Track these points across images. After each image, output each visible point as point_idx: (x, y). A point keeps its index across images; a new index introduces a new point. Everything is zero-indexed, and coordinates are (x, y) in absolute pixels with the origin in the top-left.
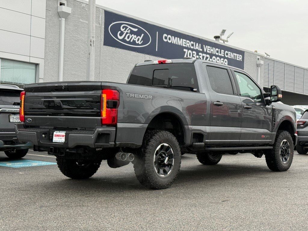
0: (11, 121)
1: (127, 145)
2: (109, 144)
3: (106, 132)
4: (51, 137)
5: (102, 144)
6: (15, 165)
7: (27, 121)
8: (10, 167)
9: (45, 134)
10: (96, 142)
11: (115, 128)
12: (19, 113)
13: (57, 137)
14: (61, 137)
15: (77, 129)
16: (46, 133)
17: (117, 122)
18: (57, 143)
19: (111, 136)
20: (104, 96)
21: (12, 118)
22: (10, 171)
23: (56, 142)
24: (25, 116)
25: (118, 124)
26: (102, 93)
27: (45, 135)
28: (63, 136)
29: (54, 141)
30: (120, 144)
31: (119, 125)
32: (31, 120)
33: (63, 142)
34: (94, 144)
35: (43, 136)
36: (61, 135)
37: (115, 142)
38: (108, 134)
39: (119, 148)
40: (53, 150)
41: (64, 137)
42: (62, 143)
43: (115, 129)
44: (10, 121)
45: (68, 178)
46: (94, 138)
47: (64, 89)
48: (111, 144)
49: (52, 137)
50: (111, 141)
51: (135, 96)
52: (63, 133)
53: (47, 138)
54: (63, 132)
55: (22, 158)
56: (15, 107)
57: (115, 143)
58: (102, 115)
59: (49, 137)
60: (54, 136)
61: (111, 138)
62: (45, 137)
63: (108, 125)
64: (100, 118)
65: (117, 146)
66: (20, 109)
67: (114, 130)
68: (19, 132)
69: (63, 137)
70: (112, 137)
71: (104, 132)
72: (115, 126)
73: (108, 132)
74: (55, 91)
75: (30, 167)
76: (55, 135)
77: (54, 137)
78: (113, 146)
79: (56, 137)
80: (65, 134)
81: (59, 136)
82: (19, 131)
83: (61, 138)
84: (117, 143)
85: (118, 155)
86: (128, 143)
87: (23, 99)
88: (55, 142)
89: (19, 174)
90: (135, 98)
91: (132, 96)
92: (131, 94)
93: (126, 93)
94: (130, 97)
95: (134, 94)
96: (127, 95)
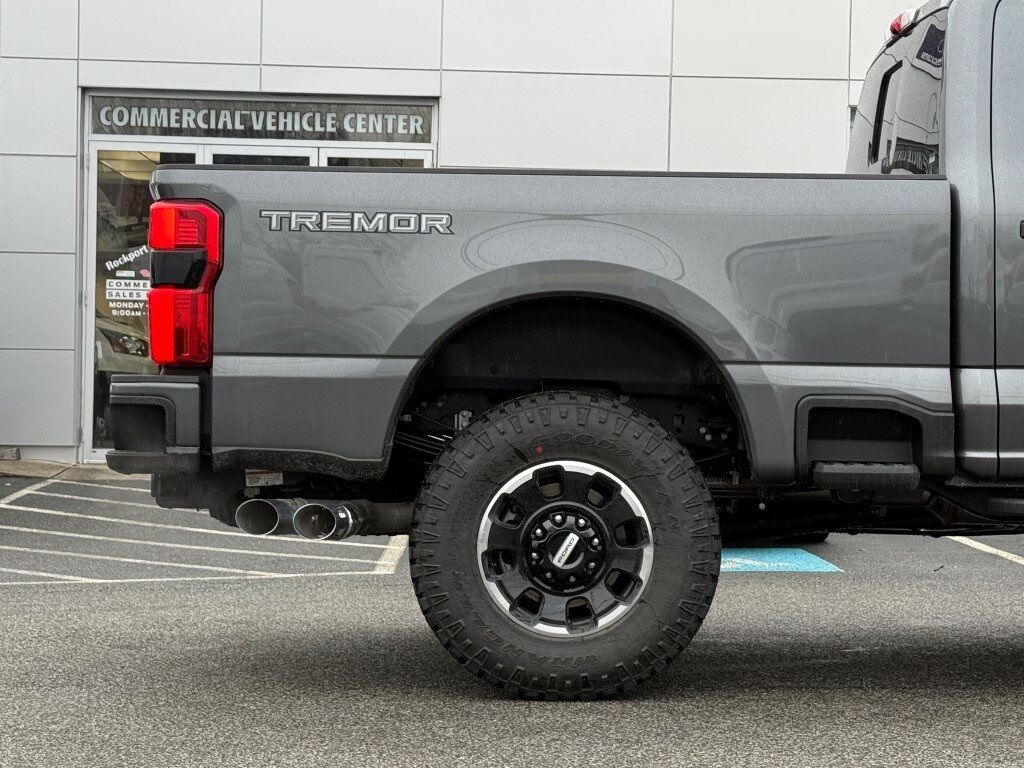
1: (284, 462)
11: (196, 378)
17: (211, 354)
19: (174, 416)
25: (217, 360)
30: (237, 455)
37: (203, 444)
38: (155, 410)
43: (197, 386)
48: (175, 455)
50: (179, 441)
51: (320, 224)
65: (219, 463)
67: (188, 390)
70: (183, 423)
78: (189, 465)
84: (219, 450)
86: (287, 455)
90: (321, 231)
91: (305, 225)
92: (294, 214)
93: (263, 213)
94: (290, 230)
95: (316, 214)
96: (271, 218)
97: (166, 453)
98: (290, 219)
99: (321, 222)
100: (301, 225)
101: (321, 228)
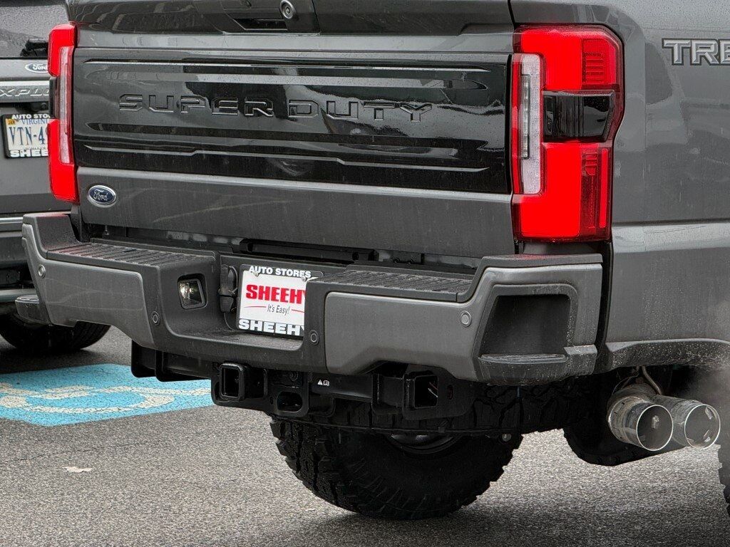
0: (14, 154)
1: (675, 355)
2: (562, 359)
3: (543, 289)
4: (227, 303)
5: (521, 360)
6: (46, 409)
7: (90, 198)
8: (17, 424)
9: (192, 278)
10: (484, 350)
11: (599, 257)
12: (48, 106)
13: (264, 302)
14: (283, 300)
15: (372, 256)
16: (199, 276)
17: (610, 223)
18: (263, 334)
19: (576, 308)
20: (531, 64)
21: (17, 134)
22: (19, 454)
23: (256, 333)
24: (82, 171)
25: (616, 232)
26: (518, 48)
27: (193, 285)
28: (295, 296)
29: (243, 325)
30: (633, 351)
31: (627, 239)
32: (110, 196)
33: (297, 334)
34: (476, 362)
35: (183, 290)
36: (284, 291)
37: (600, 341)
38: (559, 300)
39: (624, 371)
40: (240, 381)
41: (299, 302)
42: (293, 337)
43: (600, 267)
44: (7, 156)
45: (338, 512)
46: (475, 325)
47: (296, 17)
48: (576, 357)
49: (236, 298)
50: (579, 338)
51: (718, 56)
52: (296, 279)
53: (203, 304)
54: (296, 272)
55: (87, 349)
56: (31, 67)
57: (603, 353)
58: (521, 184)
59: (219, 297)
60: (244, 291)
61: (575, 320)
62: (195, 298)
63: (558, 247)
64: (506, 198)
65: (615, 364)
66: (55, 86)
67: (592, 272)
68: (47, 266)
69: (295, 306)
70: (585, 315)
71: (531, 289)
72: (601, 245)
73: (556, 288)
74: (241, 31)
75: (126, 421)
76: (249, 287)
77: (245, 302)
78: (588, 369)
79: (257, 301)
80: (303, 287)
81: (274, 299)
82: (47, 256)
83: (283, 305)
84: (614, 347)
85: (623, 416)
86: (679, 346)
87: (64, 73)
88: (248, 332)
89: (67, 474)
90: (720, 64)
91: (704, 57)
92: (694, 43)
93: (666, 42)
94: (691, 64)
95: (714, 42)
96: (672, 48)
97: (567, 355)
98: (691, 48)
99: (719, 54)
100: (701, 57)
101: (719, 60)
